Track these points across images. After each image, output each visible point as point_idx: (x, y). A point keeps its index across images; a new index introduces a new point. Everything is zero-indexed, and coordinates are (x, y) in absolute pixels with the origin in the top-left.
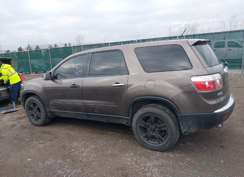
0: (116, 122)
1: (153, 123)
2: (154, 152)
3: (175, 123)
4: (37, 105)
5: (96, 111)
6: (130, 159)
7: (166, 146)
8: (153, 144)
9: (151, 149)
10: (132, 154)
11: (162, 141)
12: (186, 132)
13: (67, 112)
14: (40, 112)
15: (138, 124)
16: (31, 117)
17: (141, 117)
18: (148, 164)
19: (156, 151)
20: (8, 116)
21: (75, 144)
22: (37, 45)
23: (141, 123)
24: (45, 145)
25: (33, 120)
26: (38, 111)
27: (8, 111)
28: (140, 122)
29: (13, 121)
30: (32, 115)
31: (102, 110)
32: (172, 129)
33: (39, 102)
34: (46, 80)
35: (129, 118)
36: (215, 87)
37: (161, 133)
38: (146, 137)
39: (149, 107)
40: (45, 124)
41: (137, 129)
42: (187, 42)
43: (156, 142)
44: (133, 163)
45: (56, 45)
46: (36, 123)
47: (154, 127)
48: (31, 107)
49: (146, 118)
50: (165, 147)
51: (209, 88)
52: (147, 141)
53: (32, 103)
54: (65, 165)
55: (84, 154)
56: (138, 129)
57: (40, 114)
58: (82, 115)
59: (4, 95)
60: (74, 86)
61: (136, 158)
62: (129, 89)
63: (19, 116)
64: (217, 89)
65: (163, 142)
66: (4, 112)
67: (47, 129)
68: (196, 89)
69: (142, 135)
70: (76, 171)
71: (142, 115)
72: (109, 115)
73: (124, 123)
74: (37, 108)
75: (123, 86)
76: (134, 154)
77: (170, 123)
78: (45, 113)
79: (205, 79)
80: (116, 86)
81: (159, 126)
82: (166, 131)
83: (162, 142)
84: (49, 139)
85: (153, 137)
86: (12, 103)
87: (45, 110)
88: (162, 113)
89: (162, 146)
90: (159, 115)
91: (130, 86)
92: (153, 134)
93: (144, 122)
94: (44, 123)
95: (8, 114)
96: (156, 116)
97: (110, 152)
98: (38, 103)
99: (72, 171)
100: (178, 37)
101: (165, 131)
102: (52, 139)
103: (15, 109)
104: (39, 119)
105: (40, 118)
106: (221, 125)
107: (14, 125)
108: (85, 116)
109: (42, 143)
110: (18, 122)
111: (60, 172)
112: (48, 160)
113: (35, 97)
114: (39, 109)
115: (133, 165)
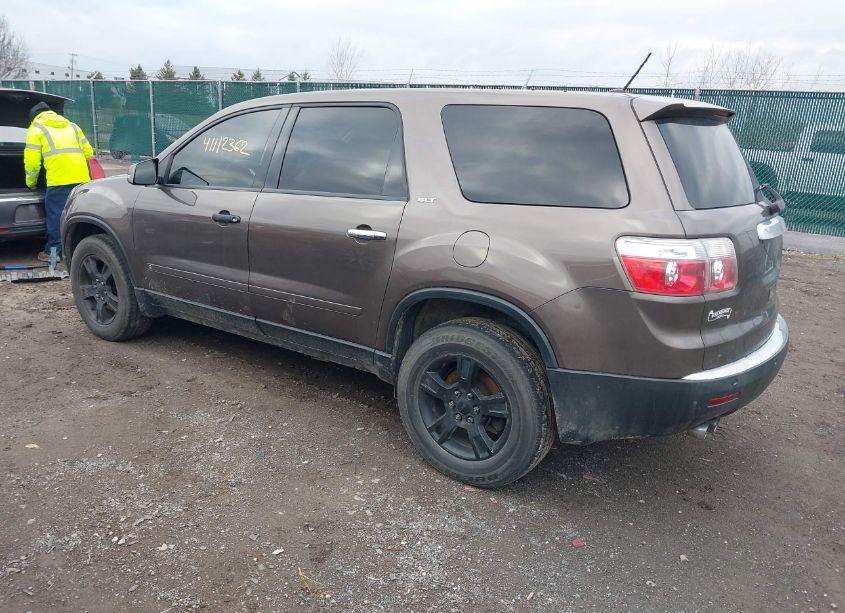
0: (351, 365)
1: (466, 386)
2: (455, 487)
3: (538, 397)
4: (107, 267)
5: (286, 315)
6: (363, 497)
7: (499, 471)
8: (457, 456)
9: (447, 474)
10: (377, 481)
11: (489, 452)
12: (572, 434)
13: (196, 304)
14: (115, 294)
15: (417, 384)
16: (88, 305)
17: (429, 357)
18: (416, 526)
19: (465, 483)
20: (24, 293)
21: (200, 417)
22: (195, 68)
23: (427, 380)
24: (105, 404)
25: (93, 316)
26: (108, 287)
27: (30, 275)
28: (424, 377)
29: (31, 312)
30: (92, 299)
31: (305, 316)
32: (525, 414)
33: (113, 256)
34: (134, 183)
35: (389, 356)
36: (699, 288)
37: (490, 424)
38: (437, 428)
39: (459, 328)
40: (127, 337)
41: (412, 398)
42: (632, 106)
43: (469, 452)
44: (368, 512)
45: (257, 75)
46: (101, 327)
47: (466, 399)
48: (89, 272)
49: (446, 365)
50: (496, 476)
51: (678, 288)
52: (440, 442)
53: (93, 259)
54: (138, 482)
55: (217, 456)
56: (416, 397)
57: (114, 298)
58: (242, 323)
59: (27, 221)
60: (225, 219)
61: (384, 496)
62: (400, 253)
63: (57, 296)
64: (709, 297)
65: (491, 455)
66: (15, 278)
67: (133, 353)
68: (628, 284)
69: (425, 421)
70: (166, 509)
71: (434, 352)
72: (327, 338)
73: (374, 371)
74: (105, 277)
75: (381, 238)
76: (383, 483)
77: (521, 395)
78: (131, 299)
79: (670, 254)
80: (359, 238)
81: (483, 398)
82: (506, 419)
83: (487, 454)
84: (125, 389)
85: (461, 435)
86: (48, 252)
87: (131, 289)
88: (499, 355)
89: (484, 470)
90: (488, 361)
91: (408, 242)
92: (463, 424)
93: (437, 378)
94: (125, 332)
95: (27, 286)
96: (476, 364)
97: (306, 462)
98: (110, 261)
99: (154, 507)
100: (674, 92)
101: (502, 420)
102: (133, 390)
103: (52, 273)
104: (110, 318)
105: (112, 313)
106: (705, 430)
107: (30, 326)
108: (254, 329)
109: (96, 397)
110: (46, 318)
111: (114, 502)
112: (91, 456)
113: (103, 239)
114: (111, 282)
115: (366, 517)
